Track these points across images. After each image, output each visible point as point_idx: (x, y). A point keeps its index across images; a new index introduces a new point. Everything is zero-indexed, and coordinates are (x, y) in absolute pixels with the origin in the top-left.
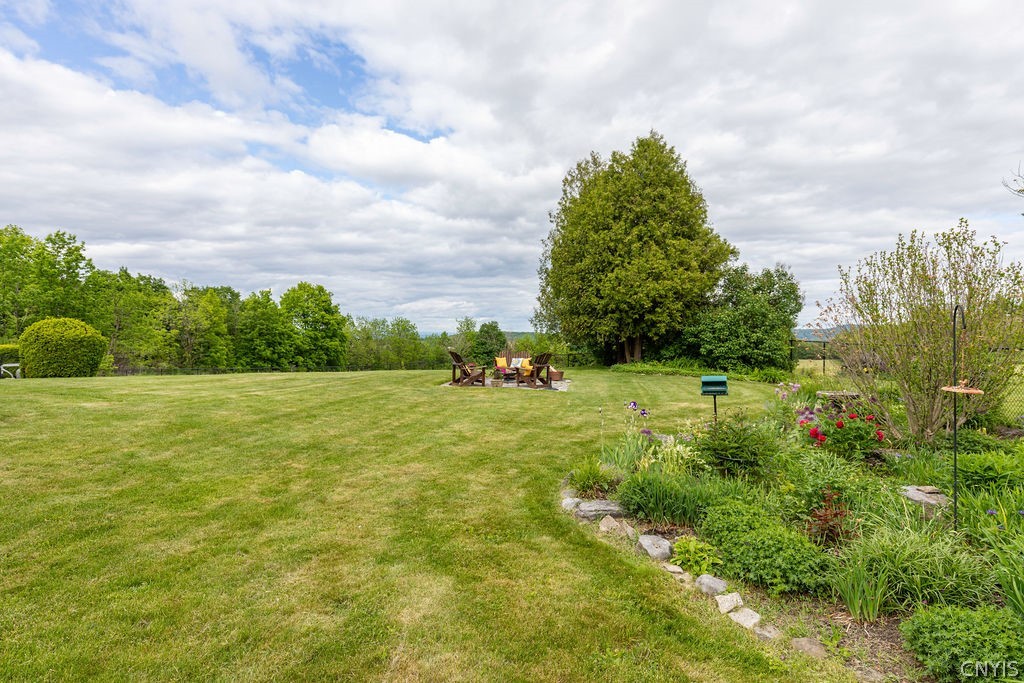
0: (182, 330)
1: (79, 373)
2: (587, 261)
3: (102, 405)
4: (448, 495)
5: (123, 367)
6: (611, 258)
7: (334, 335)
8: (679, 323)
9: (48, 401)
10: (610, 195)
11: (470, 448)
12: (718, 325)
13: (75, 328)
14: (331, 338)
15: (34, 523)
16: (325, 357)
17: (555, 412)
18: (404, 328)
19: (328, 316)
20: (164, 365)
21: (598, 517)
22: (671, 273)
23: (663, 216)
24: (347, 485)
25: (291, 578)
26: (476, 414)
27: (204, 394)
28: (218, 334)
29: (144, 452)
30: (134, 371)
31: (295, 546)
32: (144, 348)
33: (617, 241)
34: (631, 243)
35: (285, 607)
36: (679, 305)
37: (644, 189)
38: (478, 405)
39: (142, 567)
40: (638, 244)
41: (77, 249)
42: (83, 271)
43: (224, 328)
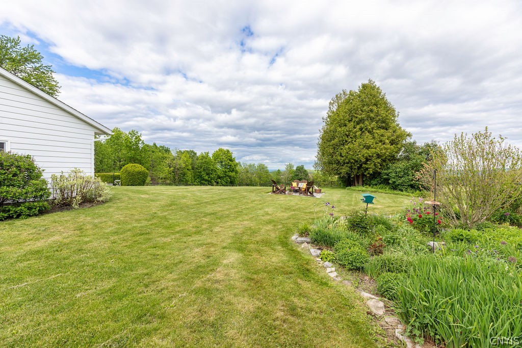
0: (175, 168)
1: (139, 184)
2: (336, 140)
3: (147, 196)
4: (254, 232)
5: (154, 182)
6: (347, 139)
7: (233, 171)
8: (380, 169)
9: (130, 194)
10: (347, 111)
11: (269, 217)
12: (398, 170)
13: (138, 168)
14: (231, 171)
15: (129, 230)
16: (229, 180)
17: (310, 206)
18: (262, 168)
19: (230, 162)
20: (168, 181)
21: (302, 242)
22: (375, 145)
23: (372, 119)
24: (221, 227)
25: (196, 250)
26: (277, 206)
27: (179, 193)
28: (188, 170)
29: (159, 212)
30: (157, 184)
31: (200, 242)
32: (161, 175)
33: (350, 131)
34: (356, 132)
35: (193, 256)
36: (379, 160)
37: (364, 107)
38: (279, 202)
39: (157, 244)
40: (360, 133)
41: (139, 137)
42: (140, 145)
43: (190, 167)
